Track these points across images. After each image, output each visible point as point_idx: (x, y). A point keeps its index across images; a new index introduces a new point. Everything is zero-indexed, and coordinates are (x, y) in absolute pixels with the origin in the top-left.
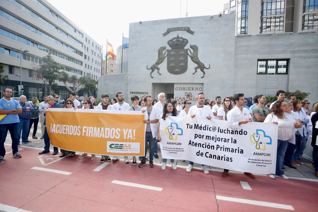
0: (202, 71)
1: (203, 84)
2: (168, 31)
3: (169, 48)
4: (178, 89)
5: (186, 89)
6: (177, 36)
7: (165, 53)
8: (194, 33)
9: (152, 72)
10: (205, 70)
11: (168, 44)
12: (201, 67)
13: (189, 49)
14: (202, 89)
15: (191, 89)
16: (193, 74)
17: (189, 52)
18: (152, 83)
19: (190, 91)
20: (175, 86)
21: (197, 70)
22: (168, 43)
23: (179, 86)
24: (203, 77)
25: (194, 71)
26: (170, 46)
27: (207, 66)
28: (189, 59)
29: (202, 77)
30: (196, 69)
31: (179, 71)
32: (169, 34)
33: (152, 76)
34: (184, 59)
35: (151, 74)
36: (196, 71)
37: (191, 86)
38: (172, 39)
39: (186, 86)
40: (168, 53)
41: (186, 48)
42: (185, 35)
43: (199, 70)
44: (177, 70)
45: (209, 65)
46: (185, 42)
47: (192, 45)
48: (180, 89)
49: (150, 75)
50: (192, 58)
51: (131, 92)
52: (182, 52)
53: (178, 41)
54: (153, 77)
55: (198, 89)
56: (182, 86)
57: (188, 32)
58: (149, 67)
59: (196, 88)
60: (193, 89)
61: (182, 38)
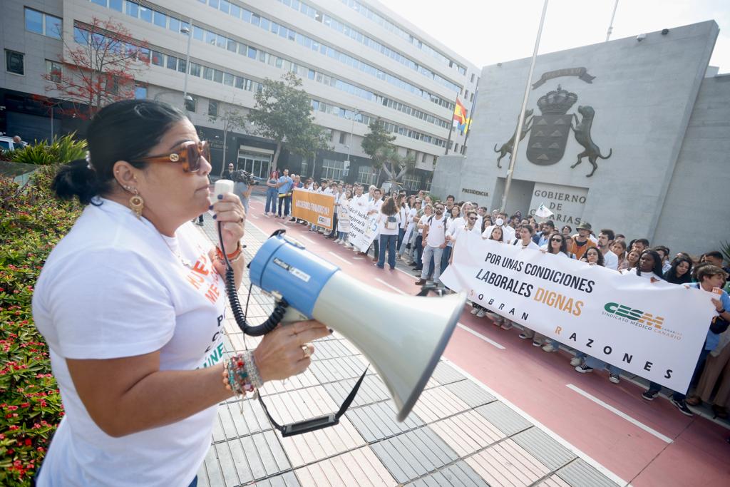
0: (592, 161)
1: (588, 189)
2: (544, 79)
3: (538, 112)
4: (540, 194)
5: (554, 195)
6: (557, 87)
7: (529, 122)
8: (593, 81)
9: (500, 158)
10: (598, 161)
11: (538, 105)
12: (591, 153)
13: (574, 115)
14: (585, 201)
15: (564, 197)
16: (573, 167)
17: (574, 122)
18: (499, 178)
19: (560, 202)
20: (536, 188)
21: (583, 159)
22: (539, 103)
23: (542, 189)
24: (591, 175)
25: (576, 160)
26: (541, 109)
27: (604, 153)
28: (571, 135)
29: (588, 176)
30: (580, 156)
31: (547, 158)
32: (545, 84)
33: (501, 165)
34: (561, 135)
35: (499, 159)
36: (579, 162)
37: (565, 192)
38: (545, 94)
39: (554, 190)
40: (534, 123)
41: (570, 112)
42: (572, 85)
43: (585, 160)
44: (544, 157)
45: (611, 150)
46: (571, 99)
47: (584, 106)
48: (544, 194)
49: (497, 161)
50: (577, 133)
51: (463, 189)
52: (560, 121)
53: (556, 98)
54: (500, 167)
55: (579, 198)
56: (548, 190)
57: (581, 77)
58: (498, 149)
59: (574, 196)
60: (567, 198)
61: (565, 92)
